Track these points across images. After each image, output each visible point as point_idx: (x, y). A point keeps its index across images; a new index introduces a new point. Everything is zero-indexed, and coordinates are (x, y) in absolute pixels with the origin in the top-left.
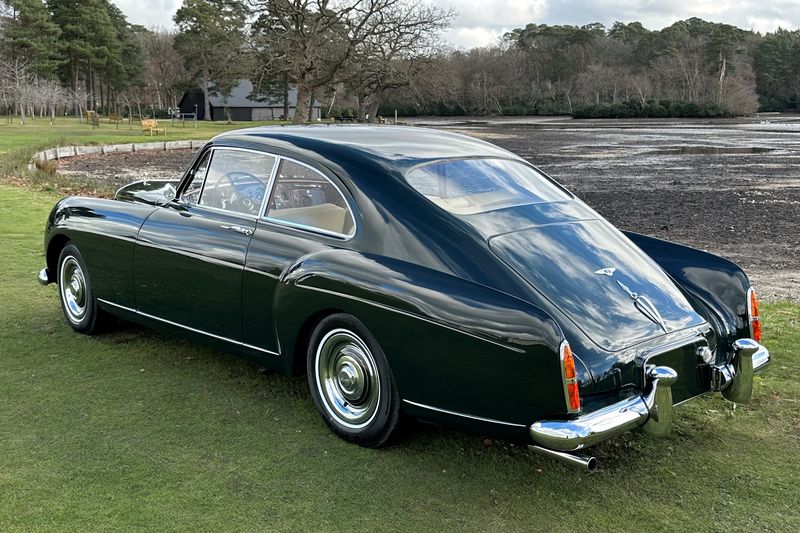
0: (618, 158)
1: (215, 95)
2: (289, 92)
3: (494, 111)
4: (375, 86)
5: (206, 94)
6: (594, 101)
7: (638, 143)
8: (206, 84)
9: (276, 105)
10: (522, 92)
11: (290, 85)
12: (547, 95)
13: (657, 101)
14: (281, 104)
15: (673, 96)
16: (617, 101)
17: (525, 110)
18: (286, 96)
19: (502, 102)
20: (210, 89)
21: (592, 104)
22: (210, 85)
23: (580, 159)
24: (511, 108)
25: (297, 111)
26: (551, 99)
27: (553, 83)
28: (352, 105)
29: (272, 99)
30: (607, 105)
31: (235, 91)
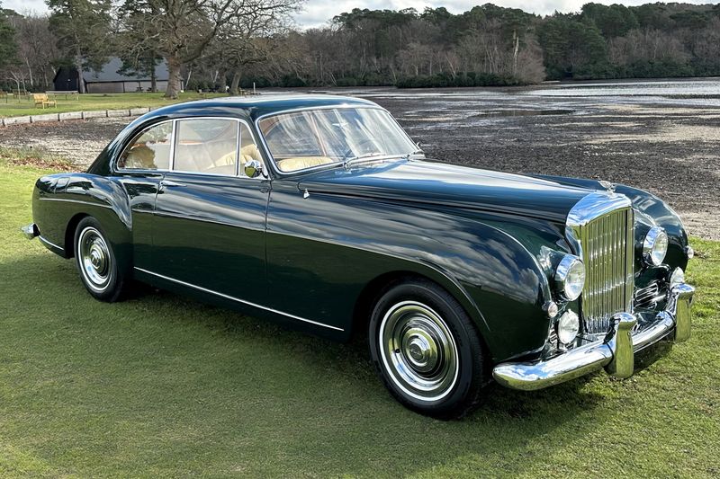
1: (87, 70)
2: (155, 67)
3: (330, 83)
4: (233, 62)
5: (80, 70)
6: (414, 73)
8: (79, 61)
9: (143, 79)
10: (352, 67)
11: (156, 61)
12: (373, 68)
13: (465, 73)
14: (149, 78)
15: (477, 69)
16: (432, 73)
17: (355, 81)
18: (153, 70)
19: (336, 75)
20: (83, 65)
21: (413, 76)
22: (83, 61)
24: (343, 80)
25: (169, 84)
26: (377, 72)
27: (377, 58)
28: (207, 79)
29: (140, 73)
30: (425, 76)
31: (105, 67)
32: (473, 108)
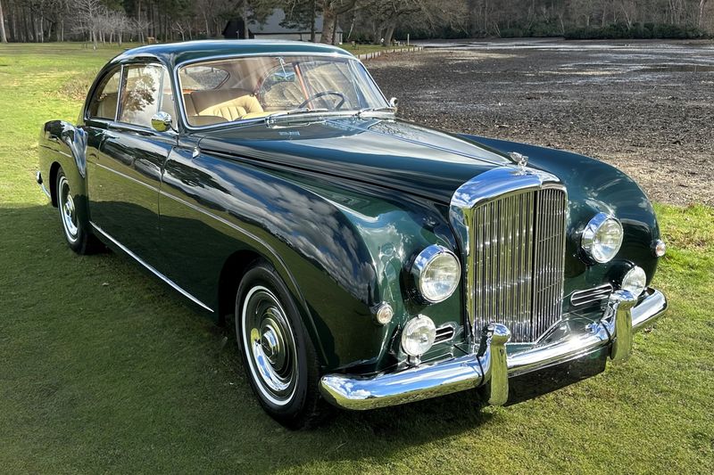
0: (614, 75)
1: (253, 22)
2: (315, 19)
3: (493, 34)
4: (389, 13)
5: (246, 22)
6: (585, 24)
7: (629, 61)
8: (246, 13)
9: (304, 31)
10: (519, 17)
11: (316, 13)
12: (541, 18)
13: (642, 24)
14: (308, 30)
15: (656, 19)
16: (605, 24)
17: (521, 33)
18: (313, 22)
19: (501, 25)
20: (249, 18)
21: (582, 27)
22: (249, 14)
23: (578, 75)
24: (508, 30)
25: (323, 36)
26: (545, 22)
27: (547, 8)
28: (369, 31)
29: (301, 25)
30: (596, 27)
31: (270, 19)
32: (639, 62)
